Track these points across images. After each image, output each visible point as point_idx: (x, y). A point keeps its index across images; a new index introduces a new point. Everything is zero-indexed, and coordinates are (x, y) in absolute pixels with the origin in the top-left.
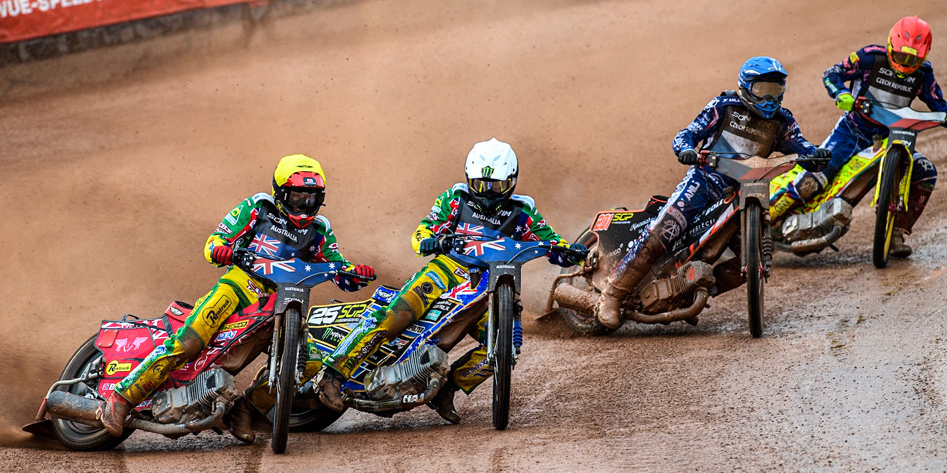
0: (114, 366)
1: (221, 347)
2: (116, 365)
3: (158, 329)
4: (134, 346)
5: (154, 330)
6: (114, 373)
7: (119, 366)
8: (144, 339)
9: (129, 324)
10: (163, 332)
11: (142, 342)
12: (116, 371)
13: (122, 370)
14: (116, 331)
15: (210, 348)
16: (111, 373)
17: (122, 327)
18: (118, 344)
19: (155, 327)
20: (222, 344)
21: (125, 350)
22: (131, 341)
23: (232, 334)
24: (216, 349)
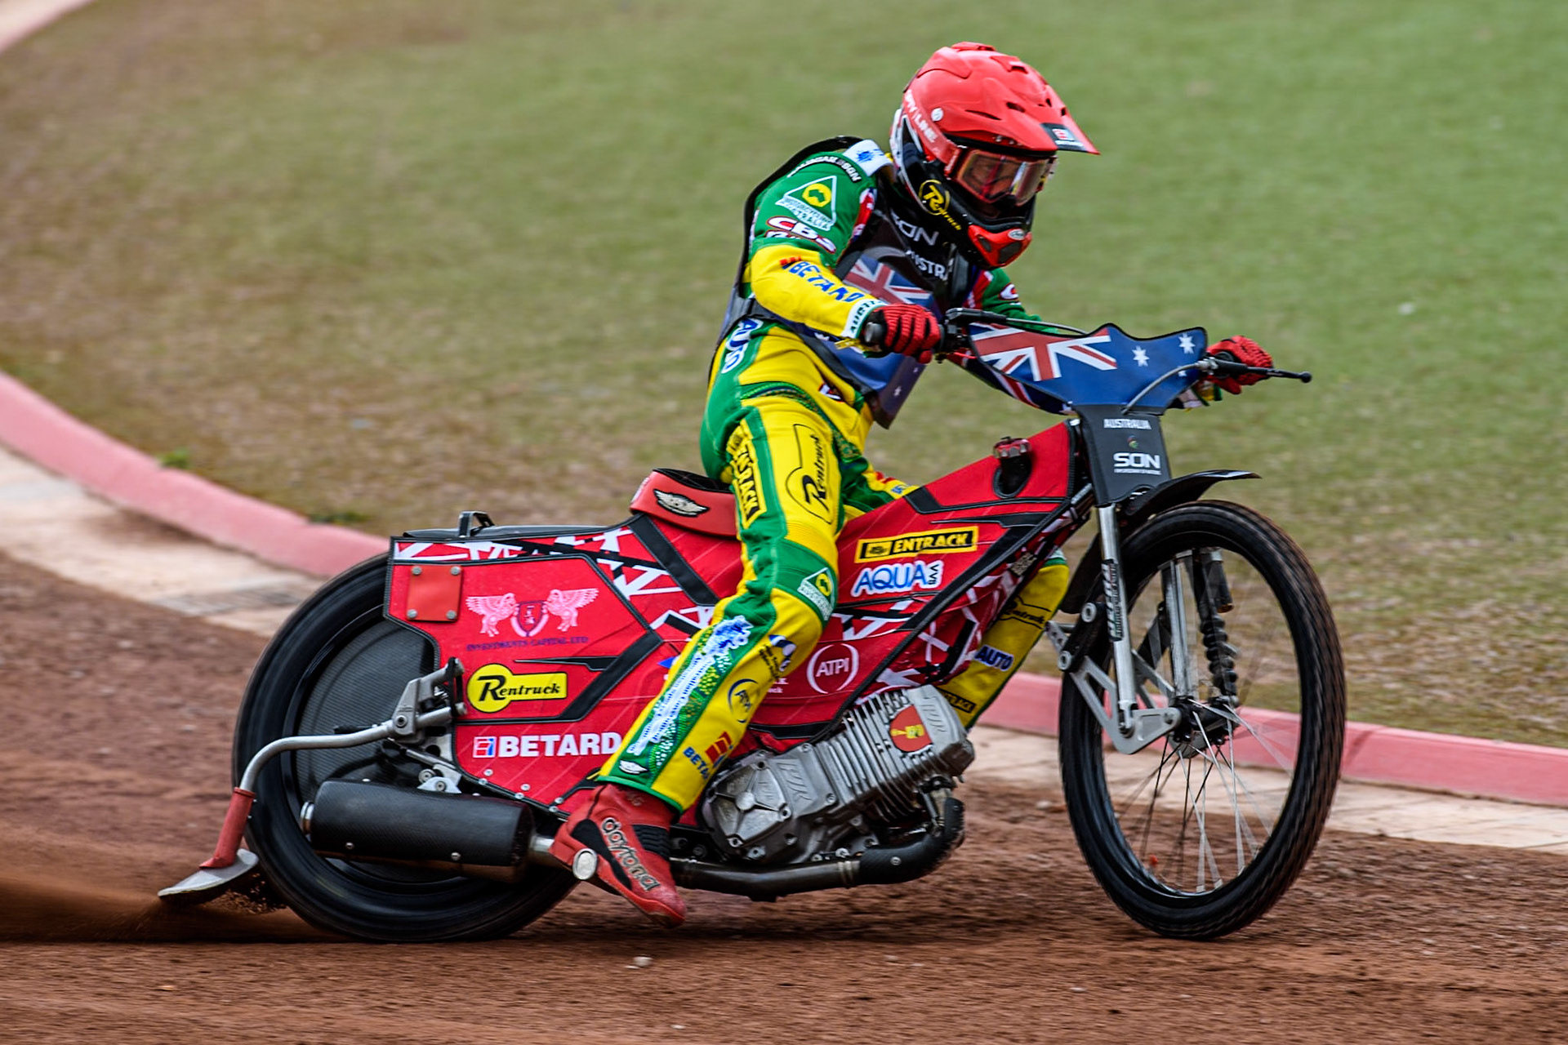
0: (495, 683)
1: (897, 614)
2: (502, 680)
3: (629, 562)
4: (555, 620)
5: (615, 565)
6: (501, 705)
7: (513, 681)
8: (585, 596)
9: (499, 547)
10: (652, 574)
11: (580, 604)
12: (509, 698)
13: (531, 696)
14: (457, 569)
15: (845, 618)
16: (490, 705)
17: (475, 557)
18: (482, 611)
19: (613, 556)
20: (901, 606)
21: (522, 634)
22: (532, 603)
23: (927, 571)
24: (879, 622)
